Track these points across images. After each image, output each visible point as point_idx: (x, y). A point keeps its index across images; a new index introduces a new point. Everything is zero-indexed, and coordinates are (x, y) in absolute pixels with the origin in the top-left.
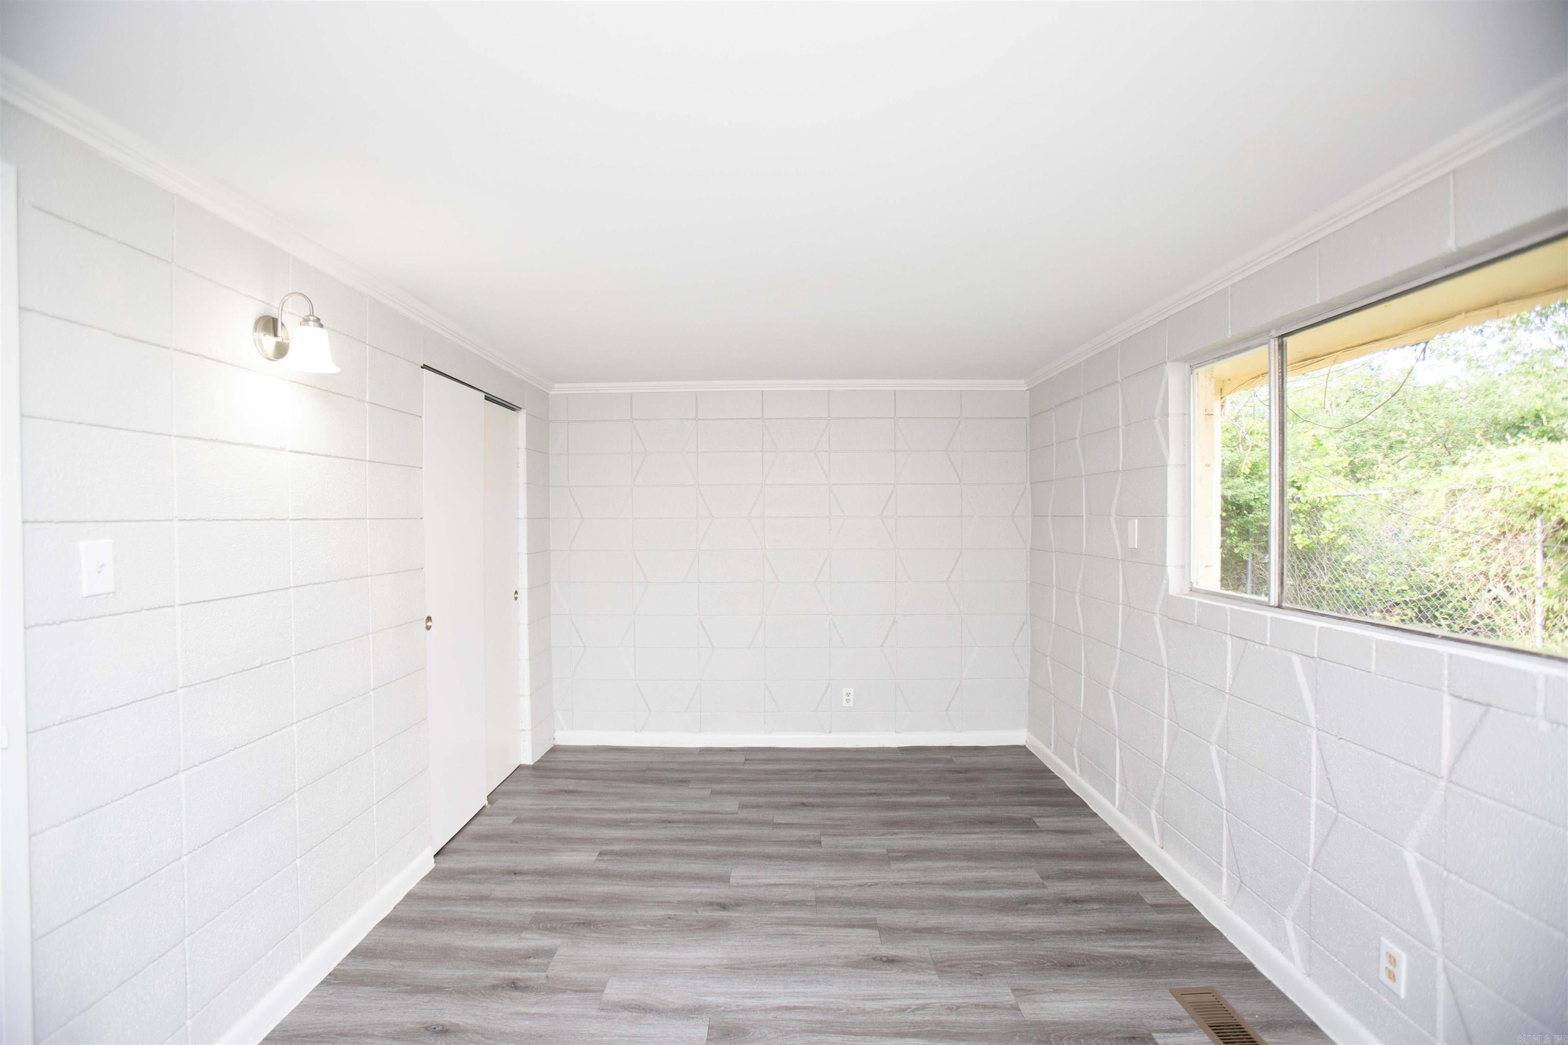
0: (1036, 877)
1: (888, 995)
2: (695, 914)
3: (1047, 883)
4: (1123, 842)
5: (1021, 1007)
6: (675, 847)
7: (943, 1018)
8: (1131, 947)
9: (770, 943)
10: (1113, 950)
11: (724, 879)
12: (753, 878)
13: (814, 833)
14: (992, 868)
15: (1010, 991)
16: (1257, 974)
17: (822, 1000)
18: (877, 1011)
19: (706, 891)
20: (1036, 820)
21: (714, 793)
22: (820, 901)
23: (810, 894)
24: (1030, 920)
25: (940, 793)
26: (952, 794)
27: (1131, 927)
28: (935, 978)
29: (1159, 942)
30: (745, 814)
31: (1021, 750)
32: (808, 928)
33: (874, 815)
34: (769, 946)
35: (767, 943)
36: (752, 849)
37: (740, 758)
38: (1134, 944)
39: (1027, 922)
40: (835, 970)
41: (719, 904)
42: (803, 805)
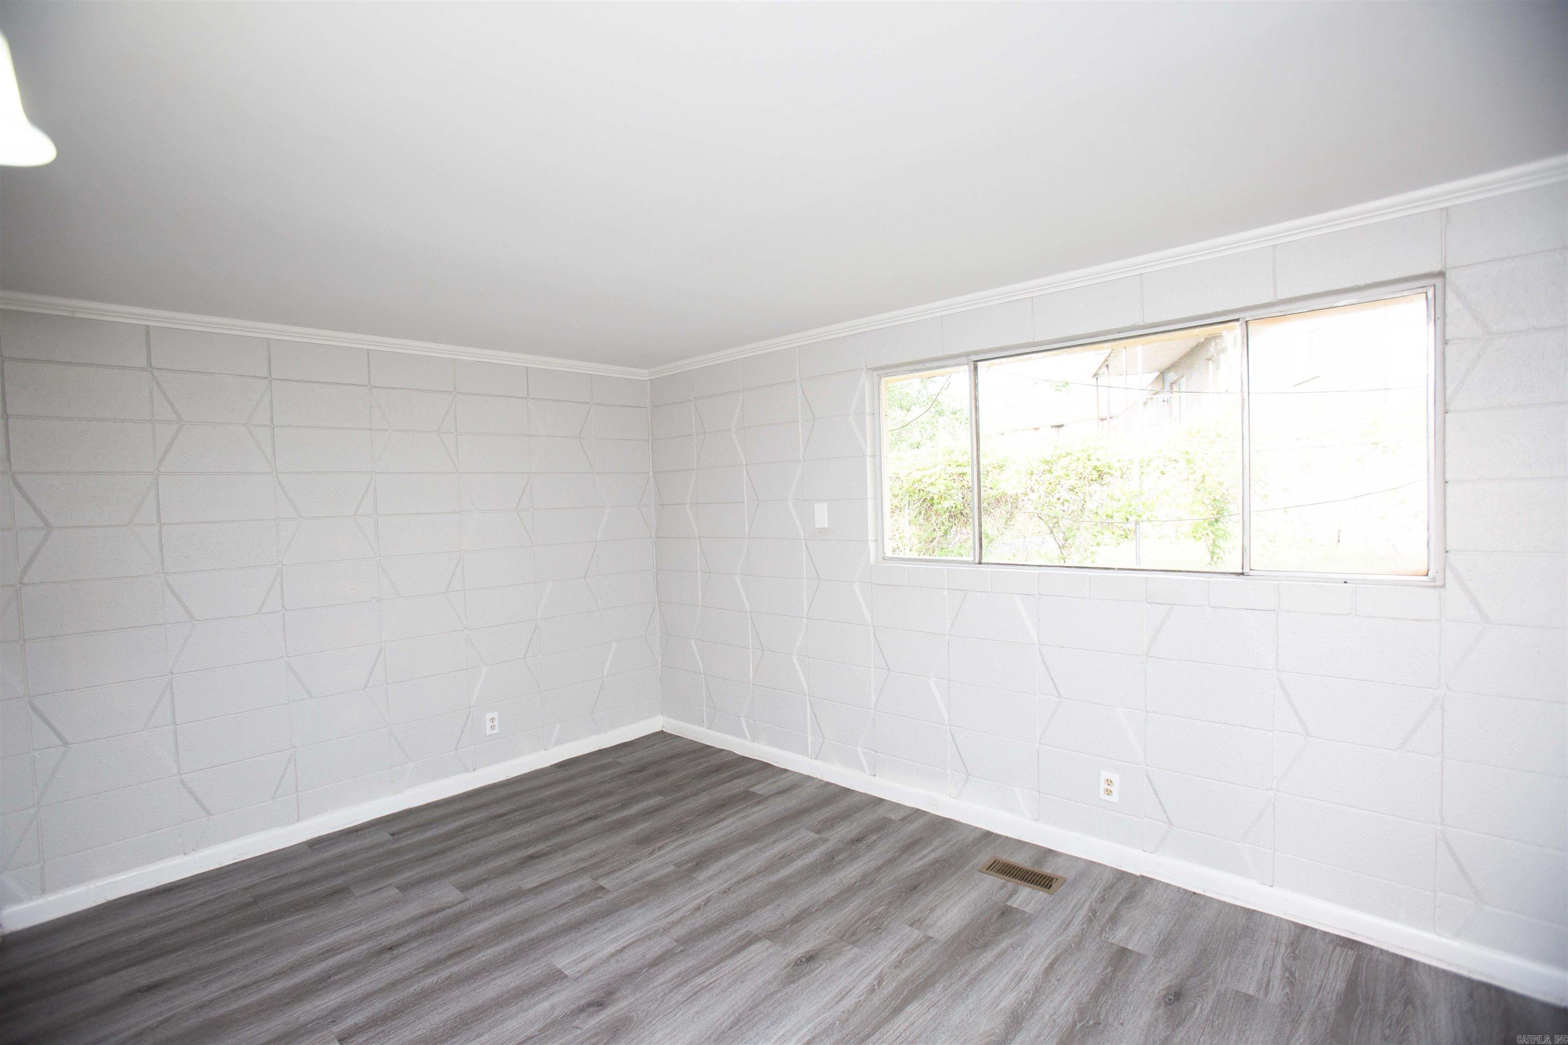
0: (811, 836)
1: (847, 987)
2: (579, 1031)
3: (825, 835)
4: (828, 784)
5: (930, 935)
6: (446, 973)
7: (903, 976)
8: (925, 856)
9: (695, 1009)
10: (921, 863)
11: (556, 977)
12: (584, 958)
13: (585, 882)
14: (774, 842)
15: (910, 928)
16: (998, 836)
17: (810, 1026)
18: (858, 1005)
19: (555, 1000)
20: (753, 789)
21: (403, 888)
22: (688, 941)
23: (666, 942)
24: (851, 869)
25: (647, 796)
26: (660, 792)
27: (908, 842)
28: (856, 950)
29: (935, 843)
30: (477, 896)
31: (661, 735)
32: (708, 973)
33: (617, 839)
34: (697, 1013)
35: (692, 1011)
36: (542, 929)
37: (384, 836)
38: (925, 852)
39: (850, 873)
40: (783, 994)
41: (590, 1005)
42: (531, 857)
